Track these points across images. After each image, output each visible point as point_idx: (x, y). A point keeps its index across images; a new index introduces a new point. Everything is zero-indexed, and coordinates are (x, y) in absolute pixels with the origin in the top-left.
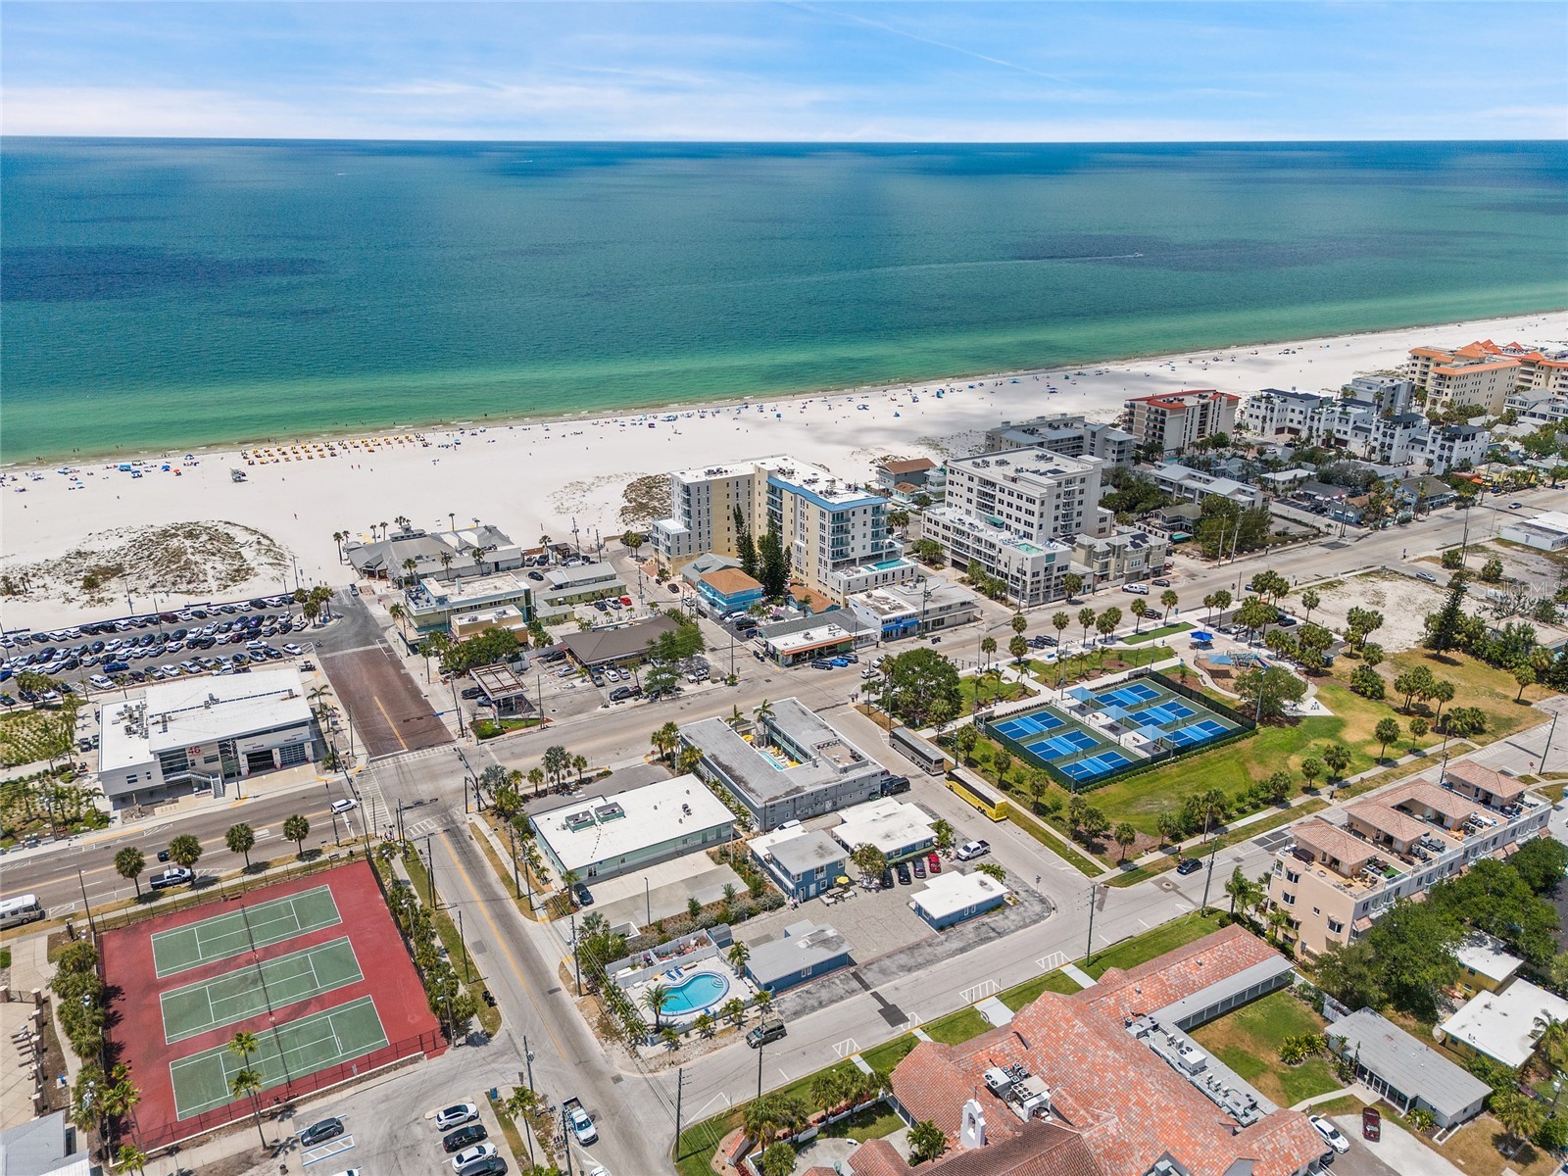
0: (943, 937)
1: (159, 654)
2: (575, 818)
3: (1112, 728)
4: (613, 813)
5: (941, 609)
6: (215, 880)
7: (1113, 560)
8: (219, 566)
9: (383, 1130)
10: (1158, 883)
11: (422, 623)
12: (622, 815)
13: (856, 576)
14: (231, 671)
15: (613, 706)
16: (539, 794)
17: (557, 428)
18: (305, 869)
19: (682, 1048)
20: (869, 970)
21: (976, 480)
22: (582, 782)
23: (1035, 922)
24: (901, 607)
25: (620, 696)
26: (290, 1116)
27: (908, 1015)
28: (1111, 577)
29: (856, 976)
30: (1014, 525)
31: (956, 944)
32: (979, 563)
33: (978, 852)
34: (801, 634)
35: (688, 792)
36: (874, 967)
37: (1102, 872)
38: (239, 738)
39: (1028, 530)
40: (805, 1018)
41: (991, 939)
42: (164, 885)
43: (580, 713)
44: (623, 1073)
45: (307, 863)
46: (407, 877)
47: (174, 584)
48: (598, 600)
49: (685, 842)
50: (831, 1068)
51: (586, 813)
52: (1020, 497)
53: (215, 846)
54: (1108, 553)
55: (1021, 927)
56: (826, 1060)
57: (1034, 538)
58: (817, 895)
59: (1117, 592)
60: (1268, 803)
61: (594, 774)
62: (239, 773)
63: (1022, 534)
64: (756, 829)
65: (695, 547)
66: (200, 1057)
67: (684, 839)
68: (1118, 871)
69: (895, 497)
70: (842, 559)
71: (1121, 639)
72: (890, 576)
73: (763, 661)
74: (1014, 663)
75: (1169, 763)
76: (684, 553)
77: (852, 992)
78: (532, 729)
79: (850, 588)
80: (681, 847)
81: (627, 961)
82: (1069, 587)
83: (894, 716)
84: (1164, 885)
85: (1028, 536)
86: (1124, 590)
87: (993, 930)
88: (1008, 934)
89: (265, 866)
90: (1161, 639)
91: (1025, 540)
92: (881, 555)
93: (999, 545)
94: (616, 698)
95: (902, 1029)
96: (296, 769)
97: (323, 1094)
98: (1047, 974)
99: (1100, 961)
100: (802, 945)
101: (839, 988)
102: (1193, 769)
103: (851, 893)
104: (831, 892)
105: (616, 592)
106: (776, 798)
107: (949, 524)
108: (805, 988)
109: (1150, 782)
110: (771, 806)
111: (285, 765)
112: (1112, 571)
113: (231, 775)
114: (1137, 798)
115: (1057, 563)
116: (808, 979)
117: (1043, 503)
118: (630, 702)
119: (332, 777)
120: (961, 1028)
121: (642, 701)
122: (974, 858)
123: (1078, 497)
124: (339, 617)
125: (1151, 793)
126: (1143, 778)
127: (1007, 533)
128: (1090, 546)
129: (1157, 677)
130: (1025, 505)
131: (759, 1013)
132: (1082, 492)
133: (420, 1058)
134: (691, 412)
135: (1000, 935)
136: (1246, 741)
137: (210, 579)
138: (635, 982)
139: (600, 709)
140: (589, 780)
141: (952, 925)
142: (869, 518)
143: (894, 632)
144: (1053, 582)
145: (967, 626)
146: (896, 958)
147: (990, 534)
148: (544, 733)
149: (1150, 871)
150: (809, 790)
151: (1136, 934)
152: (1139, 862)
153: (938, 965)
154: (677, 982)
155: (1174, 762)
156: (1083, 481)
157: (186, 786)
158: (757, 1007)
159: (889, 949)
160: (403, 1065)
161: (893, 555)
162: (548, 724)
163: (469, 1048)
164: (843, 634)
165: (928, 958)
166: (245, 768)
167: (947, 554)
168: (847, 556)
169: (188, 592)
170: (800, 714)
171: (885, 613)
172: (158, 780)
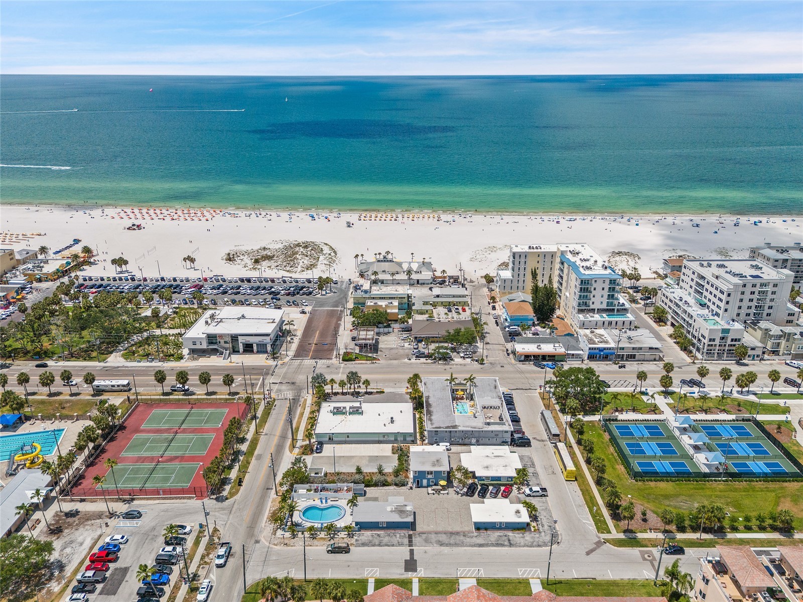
0: (475, 534)
1: (256, 295)
2: (338, 408)
3: (696, 448)
4: (357, 411)
5: (634, 348)
6: (194, 394)
7: (783, 342)
8: (306, 262)
9: (153, 524)
10: (642, 554)
11: (356, 301)
12: (362, 413)
13: (591, 319)
14: (273, 307)
15: (413, 360)
16: (343, 394)
17: (507, 218)
18: (227, 399)
19: (296, 539)
20: (420, 536)
21: (696, 274)
22: (366, 393)
23: (539, 546)
24: (607, 342)
25: (420, 355)
26: (130, 503)
27: (419, 569)
28: (781, 354)
29: (410, 537)
30: (712, 307)
31: (480, 541)
32: (683, 327)
33: (538, 494)
34: (536, 345)
35: (401, 412)
36: (424, 536)
37: (609, 532)
38: (240, 335)
39: (718, 311)
40: (366, 548)
41: (503, 545)
42: (175, 391)
43: (395, 360)
44: (263, 540)
45: (230, 397)
46: (259, 416)
47: (285, 267)
48: (449, 306)
49: (384, 437)
50: (355, 580)
51: (344, 408)
52: (717, 289)
53: (193, 380)
54: (780, 337)
55: (528, 546)
56: (356, 575)
57: (720, 317)
58: (427, 487)
59: (781, 364)
60: (774, 529)
61: (375, 391)
62: (239, 352)
63: (714, 313)
64: (426, 441)
65: (515, 287)
66: (124, 465)
67: (384, 435)
68: (622, 536)
69: (668, 279)
70: (584, 307)
71: (755, 394)
72: (614, 323)
73: (508, 354)
74: (663, 392)
75: (720, 481)
76: (508, 290)
77: (400, 544)
78: (368, 362)
79: (583, 325)
80: (381, 439)
81: (307, 486)
82: (740, 353)
83: (558, 403)
84: (646, 556)
85: (717, 315)
86: (786, 364)
87: (509, 540)
88: (516, 546)
89: (214, 393)
90: (784, 401)
91: (716, 318)
92: (614, 309)
93: (695, 317)
94: (417, 357)
95: (410, 575)
96: (261, 355)
97: (148, 499)
98: (518, 579)
99: (558, 586)
100: (389, 509)
101: (395, 540)
102: (736, 490)
103: (446, 492)
104: (434, 487)
105: (461, 304)
106: (440, 428)
107: (673, 299)
108: (378, 533)
109: (695, 489)
110: (436, 431)
111: (258, 352)
112: (782, 349)
113: (235, 351)
114: (677, 496)
115: (731, 336)
116: (382, 528)
117: (729, 295)
118: (423, 360)
119: (271, 363)
120: (440, 588)
121: (429, 361)
122: (534, 496)
123: (770, 296)
124: (335, 292)
125: (690, 496)
126: (693, 484)
127: (707, 311)
128: (766, 330)
129: (758, 424)
130: (719, 295)
131: (346, 536)
132: (774, 293)
133: (193, 498)
134: (586, 217)
135: (511, 545)
136: (796, 483)
137: (299, 267)
138: (303, 498)
139: (406, 360)
140: (371, 393)
141: (486, 529)
142: (607, 286)
143: (598, 356)
144: (727, 348)
145: (651, 363)
146: (439, 535)
147: (695, 310)
148: (372, 365)
149: (644, 543)
150: (460, 428)
151: (599, 578)
152: (640, 536)
153: (460, 548)
154: (322, 505)
155: (723, 481)
156: (775, 285)
157: (215, 352)
158: (346, 533)
159: (440, 529)
160: (184, 498)
161: (623, 311)
162: (377, 362)
163: (214, 501)
164: (561, 350)
165: (458, 542)
166: (241, 350)
167: (670, 318)
168: (589, 306)
169: (288, 271)
170: (492, 387)
171: (594, 343)
172: (204, 346)
